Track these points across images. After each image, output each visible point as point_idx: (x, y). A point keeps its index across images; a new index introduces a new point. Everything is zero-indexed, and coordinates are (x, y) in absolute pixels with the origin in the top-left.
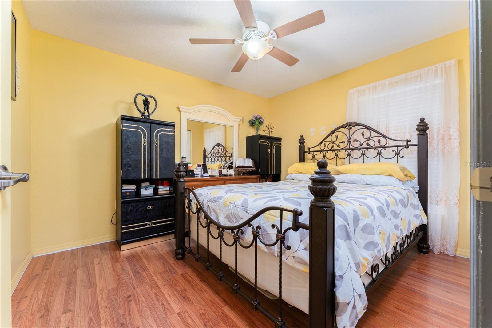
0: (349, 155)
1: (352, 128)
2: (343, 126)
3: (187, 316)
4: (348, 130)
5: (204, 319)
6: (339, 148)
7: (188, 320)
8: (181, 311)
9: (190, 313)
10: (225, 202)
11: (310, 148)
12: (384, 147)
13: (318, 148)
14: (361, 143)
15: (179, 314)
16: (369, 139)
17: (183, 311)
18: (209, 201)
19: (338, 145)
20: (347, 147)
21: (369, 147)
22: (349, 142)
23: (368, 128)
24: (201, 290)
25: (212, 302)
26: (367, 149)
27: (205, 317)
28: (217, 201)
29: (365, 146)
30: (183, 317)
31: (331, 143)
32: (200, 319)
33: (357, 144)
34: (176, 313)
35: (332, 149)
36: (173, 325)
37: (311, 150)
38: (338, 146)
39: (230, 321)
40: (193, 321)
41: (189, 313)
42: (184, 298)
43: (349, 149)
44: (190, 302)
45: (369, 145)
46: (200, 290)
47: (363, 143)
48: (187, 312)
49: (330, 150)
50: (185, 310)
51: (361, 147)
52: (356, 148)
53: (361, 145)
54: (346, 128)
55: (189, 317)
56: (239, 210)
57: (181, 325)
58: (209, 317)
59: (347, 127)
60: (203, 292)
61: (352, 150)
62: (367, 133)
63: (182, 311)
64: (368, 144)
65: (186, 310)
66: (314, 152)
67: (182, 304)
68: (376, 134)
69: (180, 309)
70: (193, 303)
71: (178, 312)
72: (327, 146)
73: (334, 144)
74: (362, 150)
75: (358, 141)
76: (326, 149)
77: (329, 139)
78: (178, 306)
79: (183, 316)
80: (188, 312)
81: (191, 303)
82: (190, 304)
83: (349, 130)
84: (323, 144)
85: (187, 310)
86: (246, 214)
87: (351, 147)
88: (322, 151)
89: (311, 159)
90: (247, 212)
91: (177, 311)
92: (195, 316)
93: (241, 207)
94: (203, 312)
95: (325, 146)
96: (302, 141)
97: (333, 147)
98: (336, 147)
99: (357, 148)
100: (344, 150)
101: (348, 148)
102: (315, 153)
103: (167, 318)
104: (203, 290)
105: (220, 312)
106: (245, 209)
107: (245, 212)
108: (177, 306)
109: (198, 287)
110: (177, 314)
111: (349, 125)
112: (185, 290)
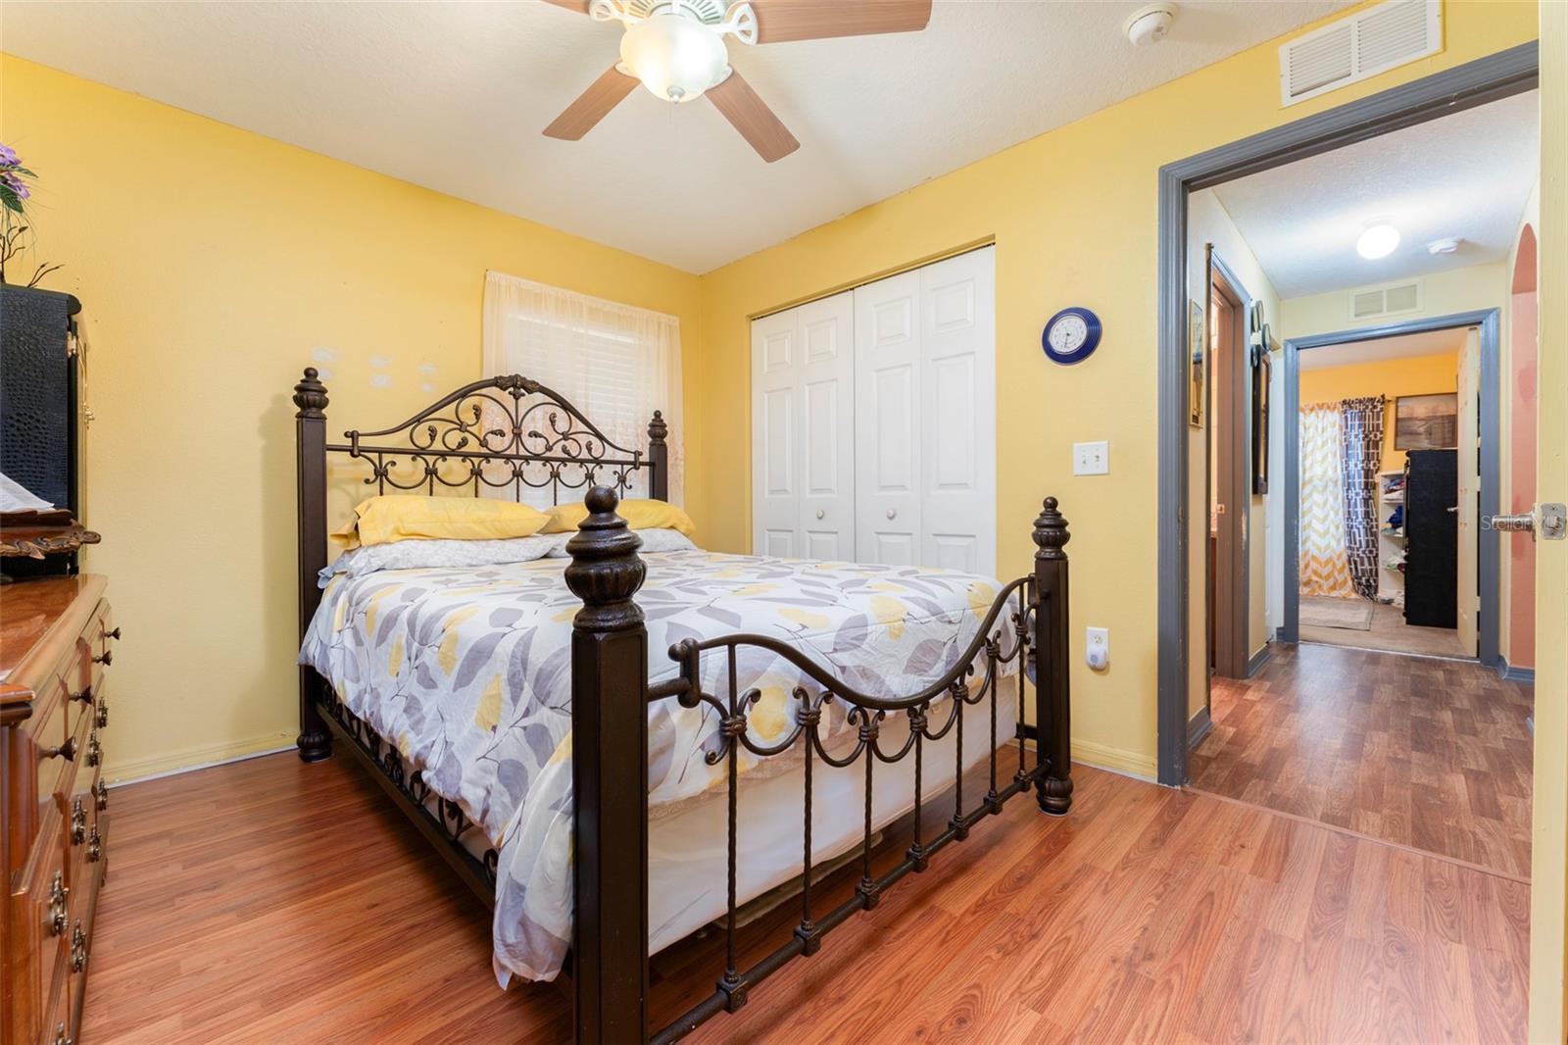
0: (518, 474)
1: (523, 395)
2: (499, 383)
3: (1031, 983)
4: (514, 400)
5: (1016, 943)
6: (484, 450)
7: (1045, 975)
8: (1023, 1007)
9: (1017, 980)
10: (890, 627)
11: (359, 435)
12: (598, 462)
13: (400, 440)
14: (548, 442)
15: (1041, 1006)
16: (566, 436)
17: (1021, 999)
18: (835, 650)
19: (482, 439)
20: (512, 451)
21: (566, 456)
22: (517, 435)
23: (566, 406)
24: (900, 982)
25: (943, 942)
26: (563, 461)
27: (1011, 944)
28: (866, 634)
29: (557, 452)
30: (1042, 990)
31: (454, 429)
32: (1022, 953)
33: (537, 446)
34: (1040, 1016)
35: (463, 450)
36: (1088, 1005)
37: (362, 442)
38: (483, 443)
39: (989, 897)
40: (1039, 964)
41: (1022, 983)
42: (962, 1021)
43: (518, 457)
44: (974, 996)
45: (569, 454)
46: (900, 985)
47: (554, 444)
48: (1019, 987)
49: (453, 453)
50: (1016, 995)
51: (548, 454)
52: (536, 455)
53: (549, 448)
54: (507, 391)
55: (1031, 977)
56: (933, 626)
57: (1070, 986)
58: (1006, 934)
59: (511, 389)
60: (908, 975)
61: (527, 459)
62: (563, 421)
63: (1022, 1003)
64: (565, 450)
65: (1012, 995)
66: (381, 452)
67: (996, 1016)
68: (583, 427)
69: (1019, 1013)
70: (977, 986)
71: (1036, 1013)
72: (439, 438)
73: (466, 435)
74: (553, 463)
75: (541, 436)
76: (438, 446)
77: (448, 412)
78: (1009, 1025)
79: (1038, 994)
80: (1017, 983)
81: (976, 992)
82: (982, 993)
83: (517, 399)
84: (424, 427)
85: (1010, 992)
86: (951, 627)
87: (523, 452)
88: (418, 453)
89: (367, 481)
90: (950, 622)
91: (1032, 1017)
92: (1020, 966)
93: (934, 618)
94: (996, 951)
95: (433, 437)
96: (310, 397)
97: (464, 442)
98: (473, 446)
99: (538, 455)
100: (460, 456)
101: (515, 453)
102: (387, 458)
103: (1076, 1033)
104: (898, 977)
105: (972, 919)
106: (943, 617)
107: (947, 625)
108: (1014, 1025)
109: (886, 995)
110: (1041, 1012)
111: (517, 385)
112: (919, 1033)
